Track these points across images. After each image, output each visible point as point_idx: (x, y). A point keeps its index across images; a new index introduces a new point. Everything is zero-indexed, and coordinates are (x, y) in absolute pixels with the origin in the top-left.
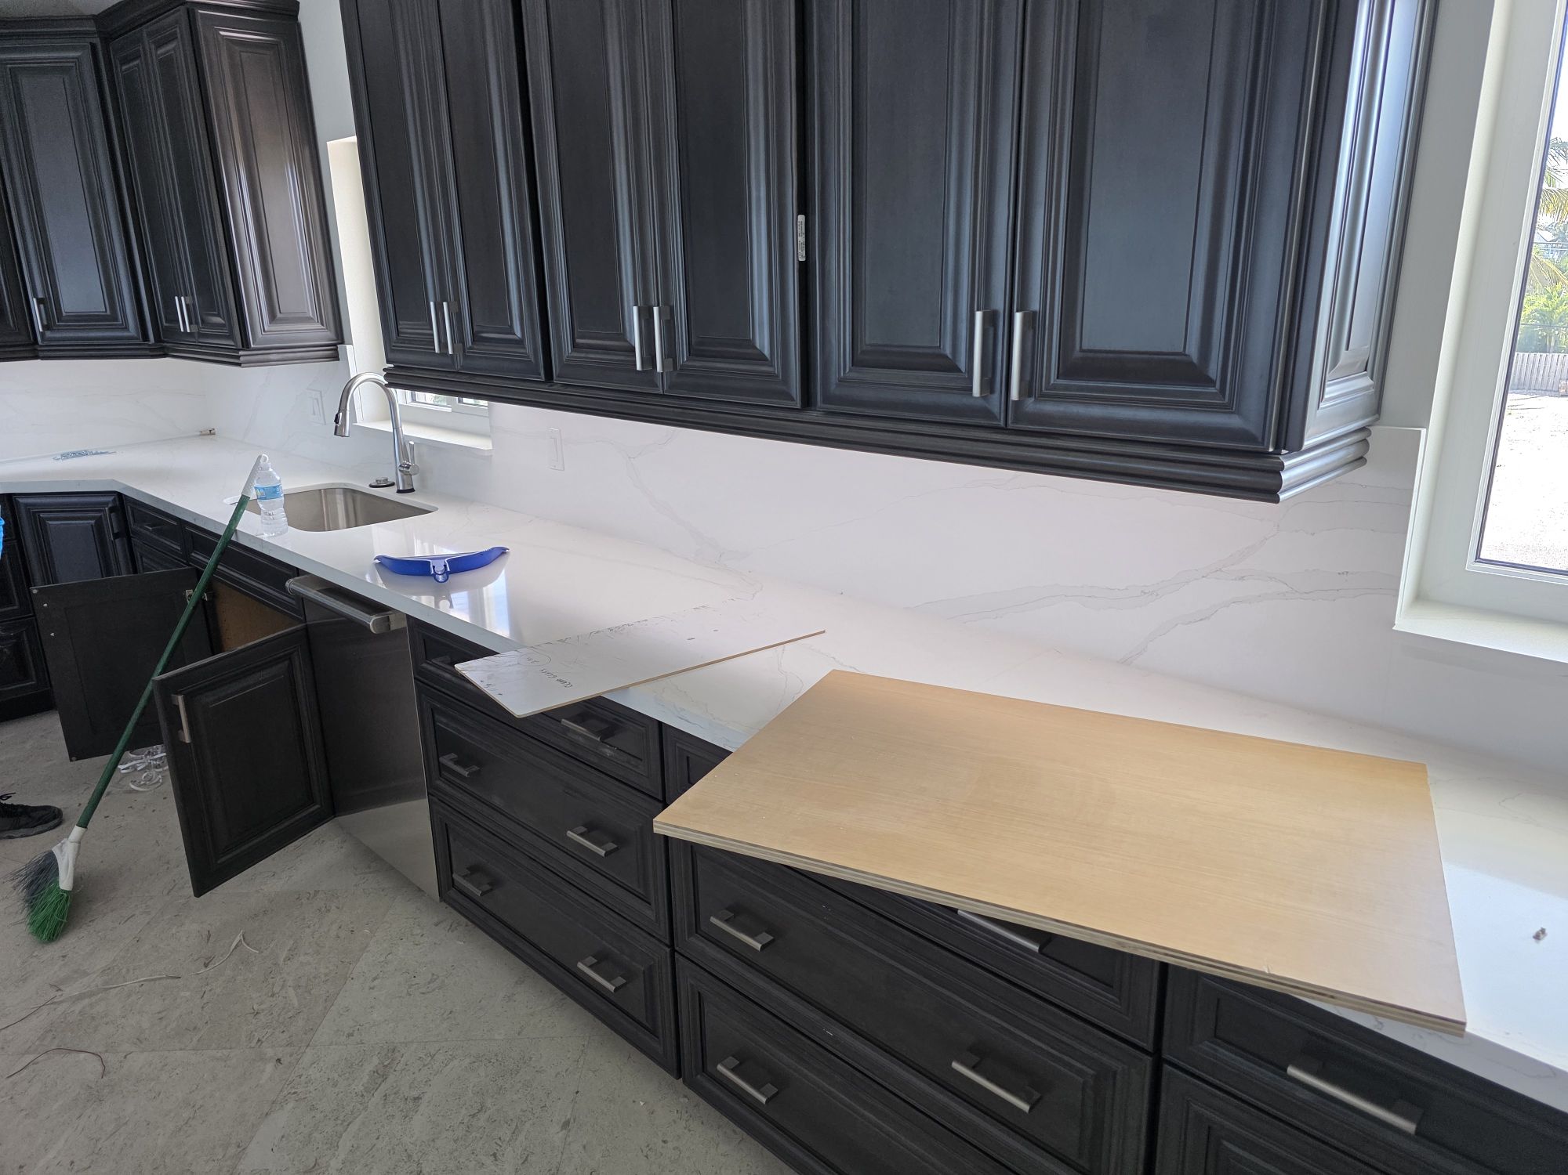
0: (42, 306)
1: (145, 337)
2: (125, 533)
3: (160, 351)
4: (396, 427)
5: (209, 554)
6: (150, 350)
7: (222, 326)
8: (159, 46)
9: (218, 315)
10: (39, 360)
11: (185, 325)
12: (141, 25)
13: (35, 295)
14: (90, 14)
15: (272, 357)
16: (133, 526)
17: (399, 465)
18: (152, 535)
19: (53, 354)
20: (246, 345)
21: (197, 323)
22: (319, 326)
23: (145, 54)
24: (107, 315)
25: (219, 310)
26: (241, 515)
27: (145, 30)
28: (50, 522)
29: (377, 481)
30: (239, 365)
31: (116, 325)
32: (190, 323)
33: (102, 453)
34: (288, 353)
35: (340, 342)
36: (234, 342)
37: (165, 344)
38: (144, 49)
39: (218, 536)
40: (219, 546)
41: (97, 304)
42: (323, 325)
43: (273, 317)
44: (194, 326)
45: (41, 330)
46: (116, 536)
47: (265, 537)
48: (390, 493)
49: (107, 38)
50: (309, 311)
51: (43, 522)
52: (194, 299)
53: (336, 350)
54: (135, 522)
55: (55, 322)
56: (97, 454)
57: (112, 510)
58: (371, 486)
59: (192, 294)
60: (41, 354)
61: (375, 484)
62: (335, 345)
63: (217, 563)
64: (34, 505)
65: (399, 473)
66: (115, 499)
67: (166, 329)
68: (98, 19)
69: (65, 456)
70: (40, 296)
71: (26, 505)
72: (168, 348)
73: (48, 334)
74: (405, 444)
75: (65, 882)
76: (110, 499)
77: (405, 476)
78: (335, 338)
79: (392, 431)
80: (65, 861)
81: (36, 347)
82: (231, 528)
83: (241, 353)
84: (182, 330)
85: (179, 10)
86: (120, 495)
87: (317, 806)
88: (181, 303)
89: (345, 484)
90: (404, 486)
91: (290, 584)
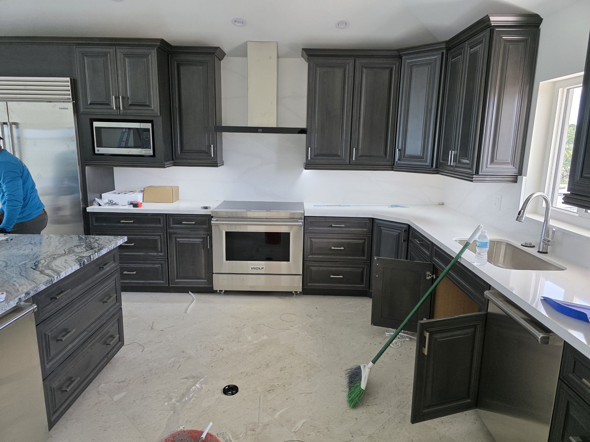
0: (399, 152)
1: (432, 166)
2: (407, 240)
3: (437, 172)
4: (546, 220)
5: (447, 265)
6: (433, 171)
7: (467, 164)
8: (471, 48)
9: (468, 159)
10: (393, 171)
11: (451, 162)
12: (465, 41)
13: (398, 148)
14: (445, 40)
15: (487, 179)
16: (411, 238)
17: (543, 239)
18: (418, 245)
19: (398, 169)
20: (477, 173)
21: (456, 162)
22: (512, 167)
23: (464, 54)
24: (421, 157)
25: (468, 157)
26: (464, 251)
27: (467, 42)
28: (383, 231)
29: (526, 243)
30: (472, 181)
31: (423, 160)
32: (453, 162)
33: (404, 207)
34: (495, 178)
35: (520, 174)
36: (472, 171)
37: (439, 169)
38: (464, 52)
39: (452, 258)
40: (452, 262)
41: (418, 152)
42: (514, 166)
43: (492, 161)
44: (455, 163)
45: (397, 161)
46: (404, 241)
47: (475, 264)
48: (533, 251)
49: (448, 49)
50: (509, 160)
51: (381, 230)
52: (457, 152)
53: (517, 178)
54: (412, 237)
55: (402, 158)
56: (402, 207)
57: (405, 231)
58: (522, 245)
59: (457, 150)
60: (394, 169)
61: (525, 245)
62: (517, 176)
63: (449, 270)
64: (380, 223)
65: (542, 243)
66: (407, 227)
67: (441, 164)
68: (447, 42)
69: (392, 206)
70: (400, 148)
71: (378, 223)
72: (440, 171)
73: (399, 162)
74: (549, 229)
75: (363, 386)
76: (405, 226)
77: (545, 245)
78: (517, 172)
79: (543, 221)
80: (365, 375)
81: (394, 166)
82: (459, 256)
83: (474, 176)
84: (449, 164)
85: (487, 30)
86: (409, 226)
87: (470, 400)
88: (452, 154)
89: (507, 241)
90: (543, 249)
91: (487, 293)
